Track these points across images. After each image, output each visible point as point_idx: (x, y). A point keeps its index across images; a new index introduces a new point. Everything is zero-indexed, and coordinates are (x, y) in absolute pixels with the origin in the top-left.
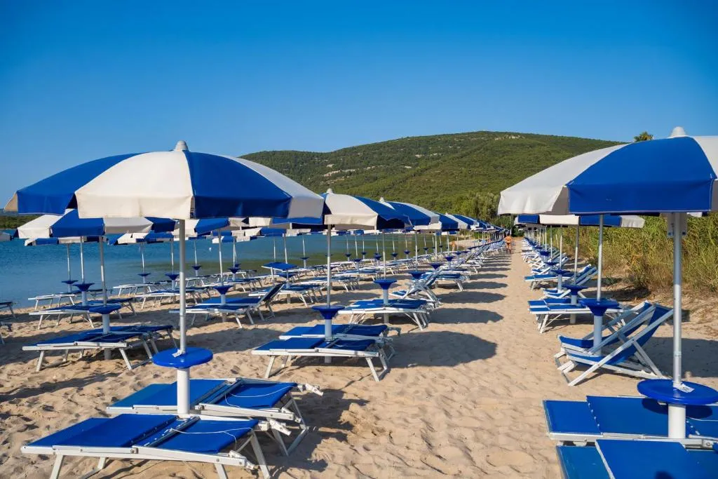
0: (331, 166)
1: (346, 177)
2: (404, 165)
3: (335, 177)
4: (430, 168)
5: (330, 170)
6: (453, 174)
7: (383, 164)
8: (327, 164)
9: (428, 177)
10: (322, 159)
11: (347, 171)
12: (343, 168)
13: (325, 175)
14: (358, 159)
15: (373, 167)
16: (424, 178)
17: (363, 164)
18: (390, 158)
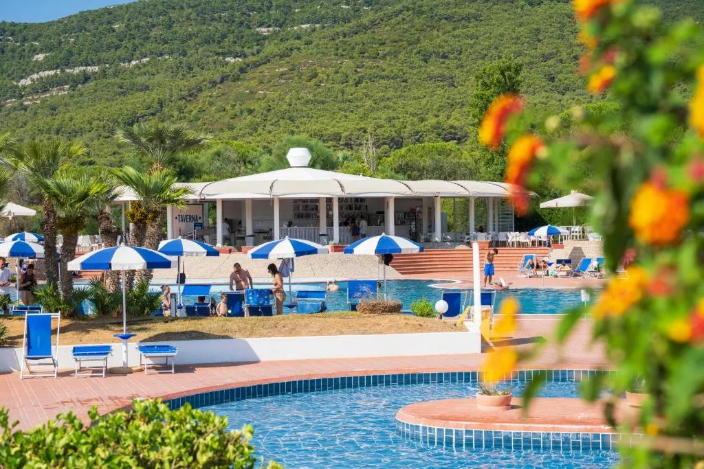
0: (40, 57)
1: (73, 88)
2: (224, 55)
3: (45, 86)
4: (267, 61)
5: (40, 67)
6: (315, 76)
7: (171, 53)
8: (35, 51)
9: (253, 83)
10: (24, 40)
11: (77, 70)
12: (67, 65)
13: (23, 82)
14: (110, 39)
15: (145, 60)
16: (242, 87)
17: (120, 52)
18: (190, 36)
